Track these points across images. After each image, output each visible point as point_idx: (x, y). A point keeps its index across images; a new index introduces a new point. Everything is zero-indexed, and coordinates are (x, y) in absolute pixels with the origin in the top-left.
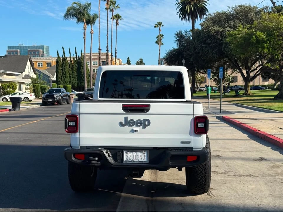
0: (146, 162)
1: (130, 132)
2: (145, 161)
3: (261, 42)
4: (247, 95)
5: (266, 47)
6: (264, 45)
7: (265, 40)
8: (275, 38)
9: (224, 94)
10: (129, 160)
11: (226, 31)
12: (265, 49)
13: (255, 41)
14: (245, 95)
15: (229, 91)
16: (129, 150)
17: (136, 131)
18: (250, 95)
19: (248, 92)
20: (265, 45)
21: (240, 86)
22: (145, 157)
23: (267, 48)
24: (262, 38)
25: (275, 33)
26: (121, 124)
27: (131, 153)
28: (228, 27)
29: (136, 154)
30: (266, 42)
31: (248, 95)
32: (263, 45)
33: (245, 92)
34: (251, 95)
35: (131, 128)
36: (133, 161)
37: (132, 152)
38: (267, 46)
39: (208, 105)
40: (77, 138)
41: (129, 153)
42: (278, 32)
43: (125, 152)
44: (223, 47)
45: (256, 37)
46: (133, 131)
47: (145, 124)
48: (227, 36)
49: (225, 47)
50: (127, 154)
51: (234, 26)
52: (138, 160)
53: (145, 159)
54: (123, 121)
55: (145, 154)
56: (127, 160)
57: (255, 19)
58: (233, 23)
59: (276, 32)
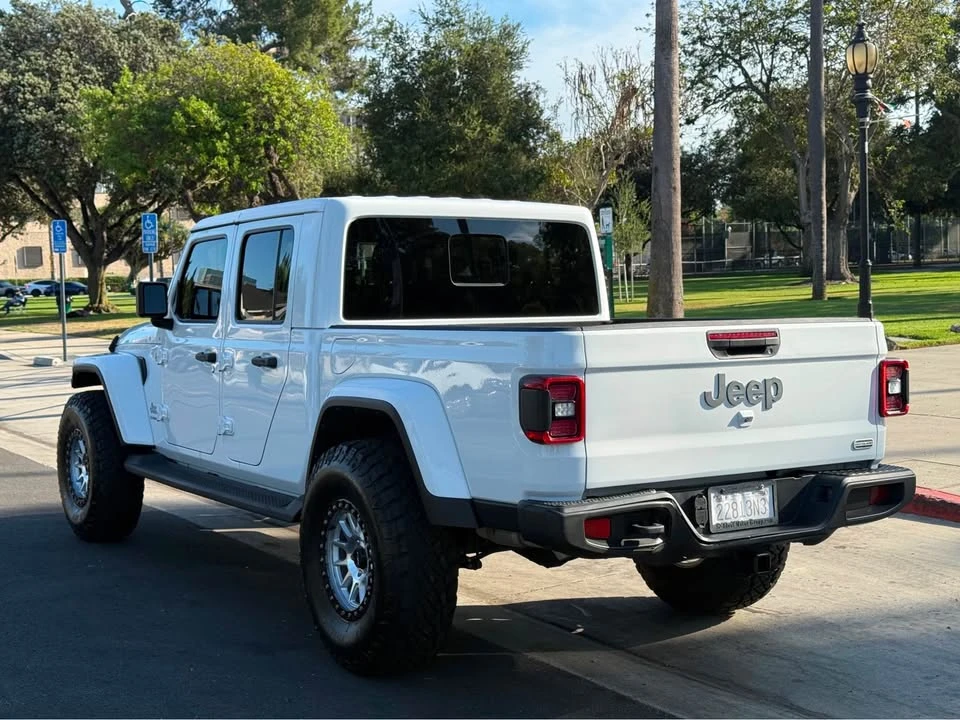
0: (770, 520)
1: (730, 425)
2: (766, 520)
3: (202, 134)
4: (100, 312)
5: (222, 151)
6: (214, 143)
7: (217, 128)
8: (246, 126)
9: (8, 310)
10: (725, 521)
11: (23, 86)
12: (220, 157)
13: (183, 131)
14: (91, 313)
15: (26, 300)
16: (723, 488)
17: (748, 420)
18: (108, 311)
19: (100, 302)
20: (218, 144)
21: (8, 284)
22: (767, 506)
23: (224, 155)
24: (208, 122)
25: (247, 108)
26: (707, 401)
27: (730, 496)
28: (30, 73)
29: (744, 498)
30: (219, 135)
31: (103, 312)
32: (210, 144)
33: (93, 301)
34: (112, 311)
35: (734, 411)
36: (738, 523)
37: (733, 491)
38: (224, 147)
39: (62, 350)
40: (577, 460)
41: (723, 497)
42: (253, 106)
43: (712, 495)
44: (21, 141)
45: (186, 115)
46: (739, 421)
47: (767, 394)
48: (31, 104)
49: (27, 141)
50: (719, 500)
51: (49, 70)
52: (750, 518)
53: (768, 512)
54: (711, 388)
55: (768, 497)
56: (720, 522)
57: (120, 55)
58: (45, 59)
59: (250, 104)
